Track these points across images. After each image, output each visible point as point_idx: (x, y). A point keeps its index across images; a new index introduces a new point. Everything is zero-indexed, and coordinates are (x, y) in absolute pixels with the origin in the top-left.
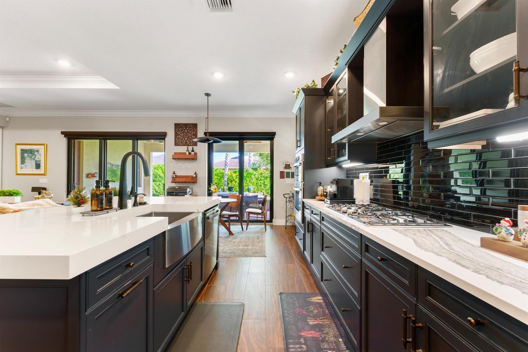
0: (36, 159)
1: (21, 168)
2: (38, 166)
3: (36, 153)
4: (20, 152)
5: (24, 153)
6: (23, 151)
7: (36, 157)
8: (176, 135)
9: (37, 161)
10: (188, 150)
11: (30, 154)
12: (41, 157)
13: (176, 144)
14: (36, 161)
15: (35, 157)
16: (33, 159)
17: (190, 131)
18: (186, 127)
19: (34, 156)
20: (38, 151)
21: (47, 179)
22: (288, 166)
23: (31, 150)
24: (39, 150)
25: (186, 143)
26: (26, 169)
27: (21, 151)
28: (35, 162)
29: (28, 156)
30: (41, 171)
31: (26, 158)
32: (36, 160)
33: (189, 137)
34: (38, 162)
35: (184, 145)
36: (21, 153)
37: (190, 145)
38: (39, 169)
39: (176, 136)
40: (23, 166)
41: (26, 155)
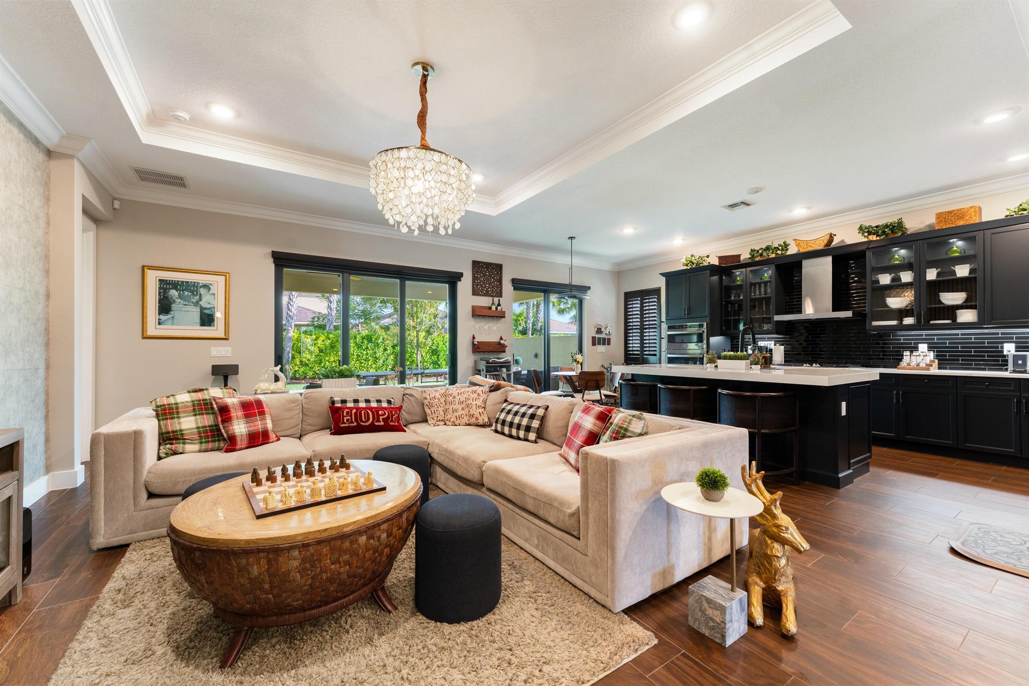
0: (203, 303)
1: (159, 324)
2: (207, 319)
3: (202, 291)
4: (158, 286)
5: (170, 289)
6: (165, 286)
7: (203, 300)
8: (474, 278)
9: (206, 309)
10: (493, 304)
11: (186, 293)
12: (216, 301)
13: (475, 293)
14: (202, 309)
15: (201, 300)
16: (193, 303)
17: (493, 274)
18: (488, 268)
19: (198, 297)
20: (207, 287)
21: (230, 349)
22: (599, 331)
23: (187, 282)
24: (211, 284)
25: (487, 291)
26: (173, 324)
27: (160, 284)
28: (199, 310)
29: (180, 297)
30: (217, 330)
31: (174, 301)
32: (204, 306)
33: (491, 284)
34: (207, 312)
35: (484, 295)
36: (160, 288)
37: (495, 296)
38: (210, 326)
39: (473, 282)
40: (163, 317)
41: (173, 293)
